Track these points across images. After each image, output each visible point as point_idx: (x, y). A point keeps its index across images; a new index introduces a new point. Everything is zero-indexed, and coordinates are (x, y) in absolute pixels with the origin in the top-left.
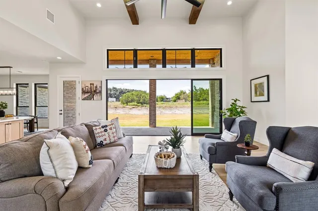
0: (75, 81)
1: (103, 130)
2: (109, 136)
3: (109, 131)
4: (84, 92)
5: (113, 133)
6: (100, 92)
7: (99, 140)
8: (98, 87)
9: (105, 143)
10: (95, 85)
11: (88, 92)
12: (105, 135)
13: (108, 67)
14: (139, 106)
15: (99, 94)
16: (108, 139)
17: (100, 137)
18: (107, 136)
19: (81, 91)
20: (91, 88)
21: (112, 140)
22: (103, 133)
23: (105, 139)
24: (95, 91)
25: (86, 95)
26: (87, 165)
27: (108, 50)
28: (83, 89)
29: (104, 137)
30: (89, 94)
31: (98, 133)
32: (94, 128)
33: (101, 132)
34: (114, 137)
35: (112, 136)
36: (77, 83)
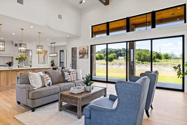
0: (76, 48)
1: (68, 74)
2: (71, 77)
3: (71, 74)
4: (80, 54)
5: (73, 76)
6: (88, 53)
7: (66, 79)
8: (86, 50)
9: (68, 80)
10: (85, 49)
11: (82, 54)
12: (69, 76)
13: (92, 37)
14: (139, 63)
15: (87, 55)
16: (70, 79)
17: (66, 77)
18: (69, 77)
19: (79, 53)
20: (83, 51)
21: (73, 80)
22: (68, 76)
23: (69, 79)
24: (85, 53)
25: (81, 55)
26: (46, 85)
27: (92, 26)
28: (79, 52)
29: (68, 78)
30: (82, 55)
31: (66, 75)
32: (65, 72)
33: (67, 75)
34: (73, 78)
35: (72, 77)
36: (77, 48)
